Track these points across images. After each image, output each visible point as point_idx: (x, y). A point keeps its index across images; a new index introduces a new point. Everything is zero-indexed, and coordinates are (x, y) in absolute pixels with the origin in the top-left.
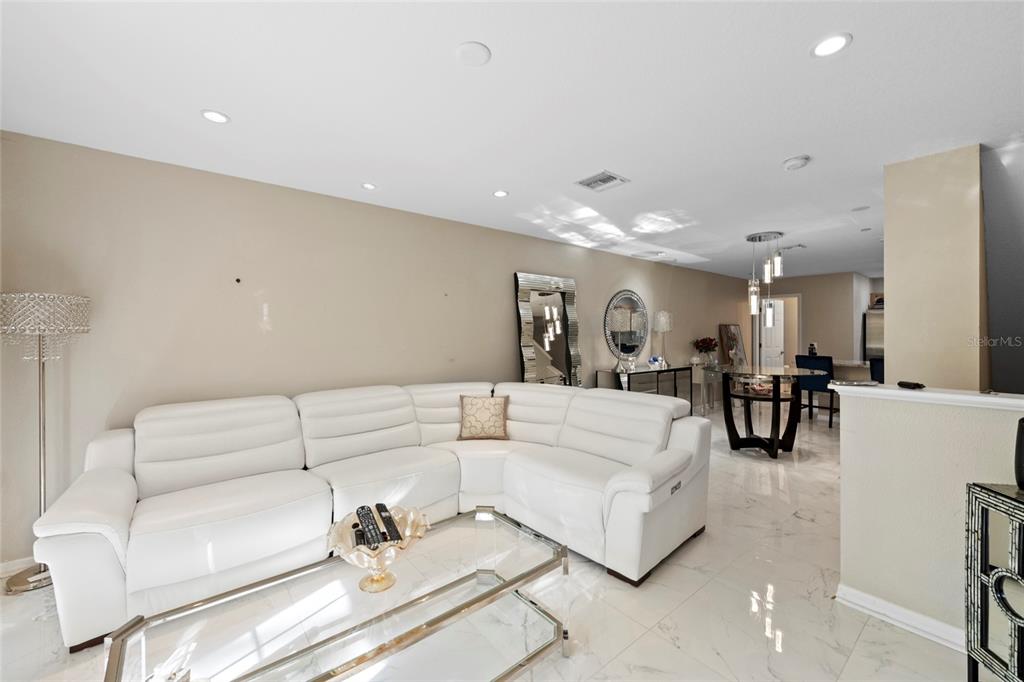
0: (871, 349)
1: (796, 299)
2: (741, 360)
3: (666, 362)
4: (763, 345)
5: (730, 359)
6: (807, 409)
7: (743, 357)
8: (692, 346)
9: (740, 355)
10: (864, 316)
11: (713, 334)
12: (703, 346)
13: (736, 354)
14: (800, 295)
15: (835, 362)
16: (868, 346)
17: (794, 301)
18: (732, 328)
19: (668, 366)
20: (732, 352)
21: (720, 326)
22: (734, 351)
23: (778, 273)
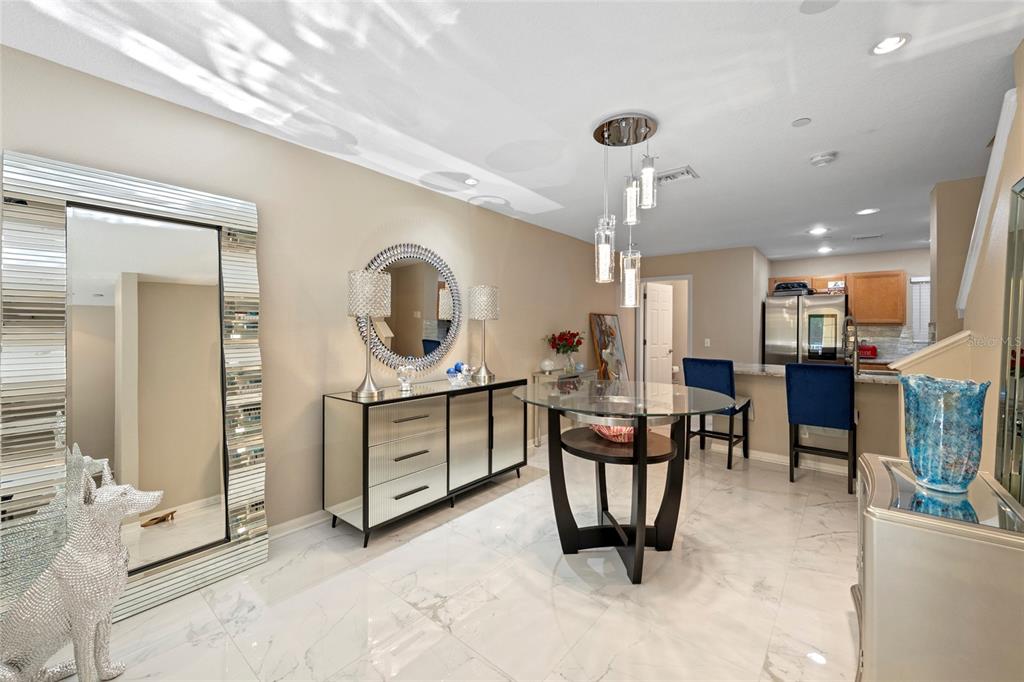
0: (774, 347)
1: (686, 282)
2: (618, 362)
3: (488, 372)
4: (648, 343)
5: (603, 361)
6: (698, 437)
7: (621, 358)
8: (546, 345)
9: (618, 355)
10: (764, 305)
11: (580, 327)
12: (563, 343)
13: (611, 354)
14: (690, 276)
15: (735, 369)
16: (767, 342)
17: (684, 284)
18: (608, 320)
19: (491, 377)
20: (605, 353)
21: (591, 315)
22: (608, 351)
23: (648, 202)
